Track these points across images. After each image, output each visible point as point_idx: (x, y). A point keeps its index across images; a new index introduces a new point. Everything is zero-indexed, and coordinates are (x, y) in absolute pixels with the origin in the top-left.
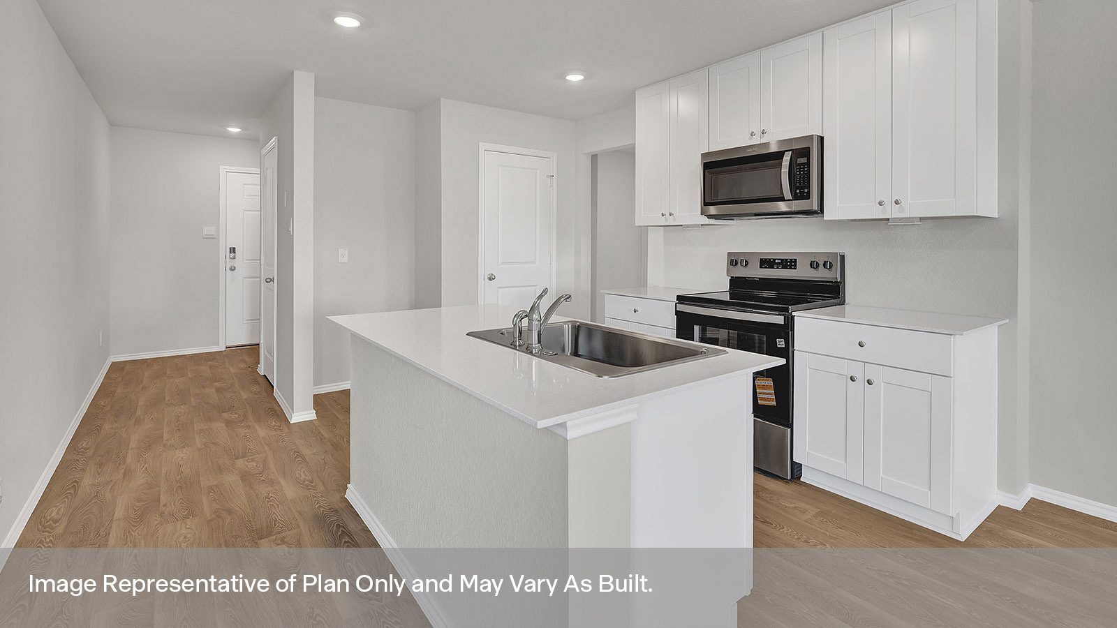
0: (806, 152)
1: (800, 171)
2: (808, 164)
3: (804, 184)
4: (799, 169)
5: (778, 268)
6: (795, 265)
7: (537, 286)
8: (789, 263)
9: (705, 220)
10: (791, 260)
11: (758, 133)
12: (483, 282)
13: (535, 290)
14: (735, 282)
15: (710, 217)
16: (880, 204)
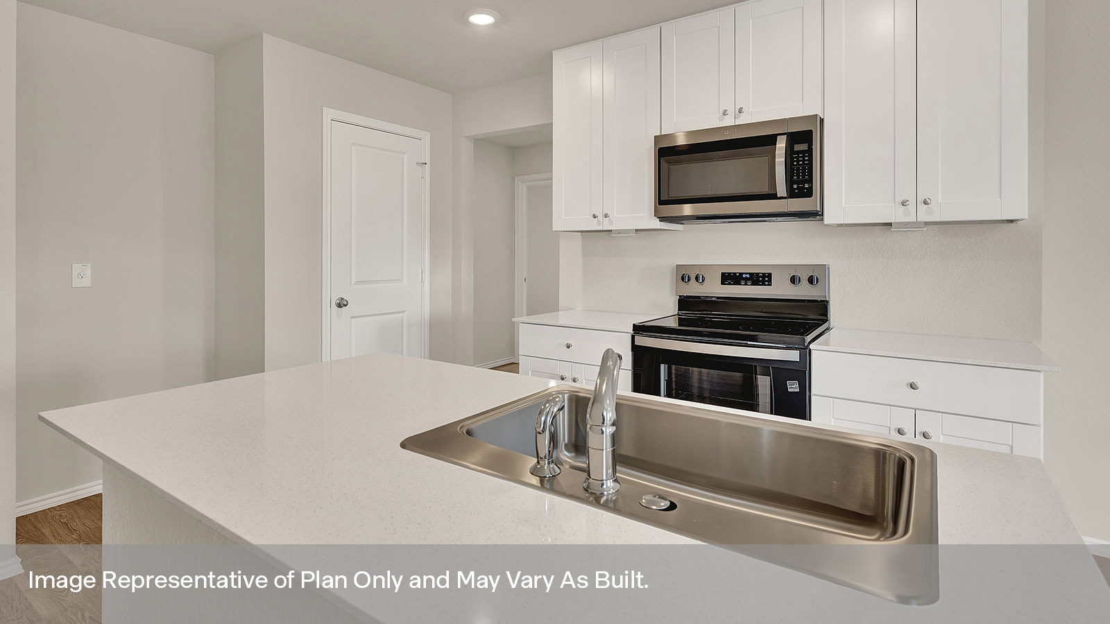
0: (806, 137)
1: (799, 161)
2: (810, 151)
3: (803, 177)
4: (797, 158)
5: (746, 284)
6: (770, 281)
7: (403, 312)
8: (762, 279)
9: (657, 224)
10: (764, 274)
11: (731, 111)
12: (329, 310)
13: (402, 318)
14: (685, 303)
15: (662, 219)
16: (903, 204)
